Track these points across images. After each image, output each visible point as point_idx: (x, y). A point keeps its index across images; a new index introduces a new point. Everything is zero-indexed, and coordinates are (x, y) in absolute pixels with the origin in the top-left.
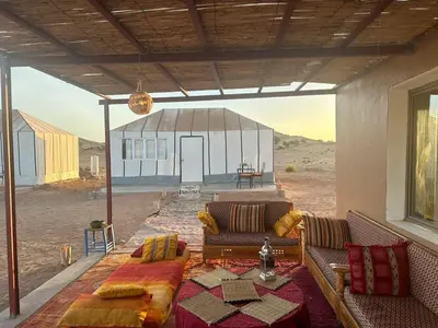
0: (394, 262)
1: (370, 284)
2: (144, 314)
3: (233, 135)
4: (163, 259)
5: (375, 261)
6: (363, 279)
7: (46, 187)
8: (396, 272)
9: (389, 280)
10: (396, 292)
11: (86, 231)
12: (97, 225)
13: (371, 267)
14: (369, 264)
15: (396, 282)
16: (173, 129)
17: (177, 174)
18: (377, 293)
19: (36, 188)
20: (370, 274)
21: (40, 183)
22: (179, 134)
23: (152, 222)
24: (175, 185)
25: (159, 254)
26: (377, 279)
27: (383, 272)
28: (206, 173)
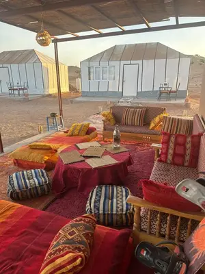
0: (188, 146)
1: (170, 157)
2: (47, 158)
3: (161, 62)
4: (78, 135)
5: (176, 144)
6: (166, 154)
7: (50, 95)
8: (188, 152)
9: (183, 156)
10: (186, 164)
11: (48, 118)
12: (53, 115)
13: (173, 147)
14: (172, 145)
15: (187, 158)
16: (119, 59)
17: (120, 90)
18: (173, 163)
19: (44, 96)
20: (171, 151)
21: (46, 93)
22: (123, 63)
23: (93, 118)
24: (118, 97)
25: (76, 132)
26: (175, 155)
27: (180, 150)
28: (139, 90)
